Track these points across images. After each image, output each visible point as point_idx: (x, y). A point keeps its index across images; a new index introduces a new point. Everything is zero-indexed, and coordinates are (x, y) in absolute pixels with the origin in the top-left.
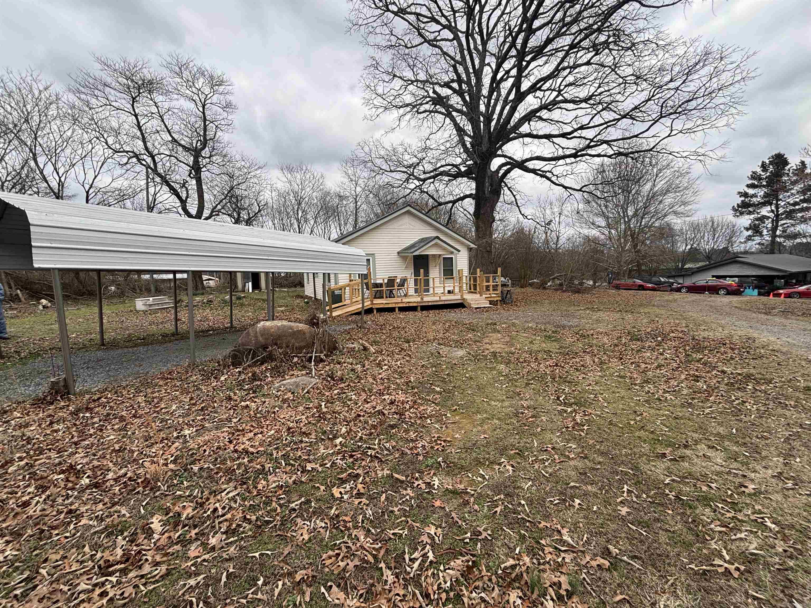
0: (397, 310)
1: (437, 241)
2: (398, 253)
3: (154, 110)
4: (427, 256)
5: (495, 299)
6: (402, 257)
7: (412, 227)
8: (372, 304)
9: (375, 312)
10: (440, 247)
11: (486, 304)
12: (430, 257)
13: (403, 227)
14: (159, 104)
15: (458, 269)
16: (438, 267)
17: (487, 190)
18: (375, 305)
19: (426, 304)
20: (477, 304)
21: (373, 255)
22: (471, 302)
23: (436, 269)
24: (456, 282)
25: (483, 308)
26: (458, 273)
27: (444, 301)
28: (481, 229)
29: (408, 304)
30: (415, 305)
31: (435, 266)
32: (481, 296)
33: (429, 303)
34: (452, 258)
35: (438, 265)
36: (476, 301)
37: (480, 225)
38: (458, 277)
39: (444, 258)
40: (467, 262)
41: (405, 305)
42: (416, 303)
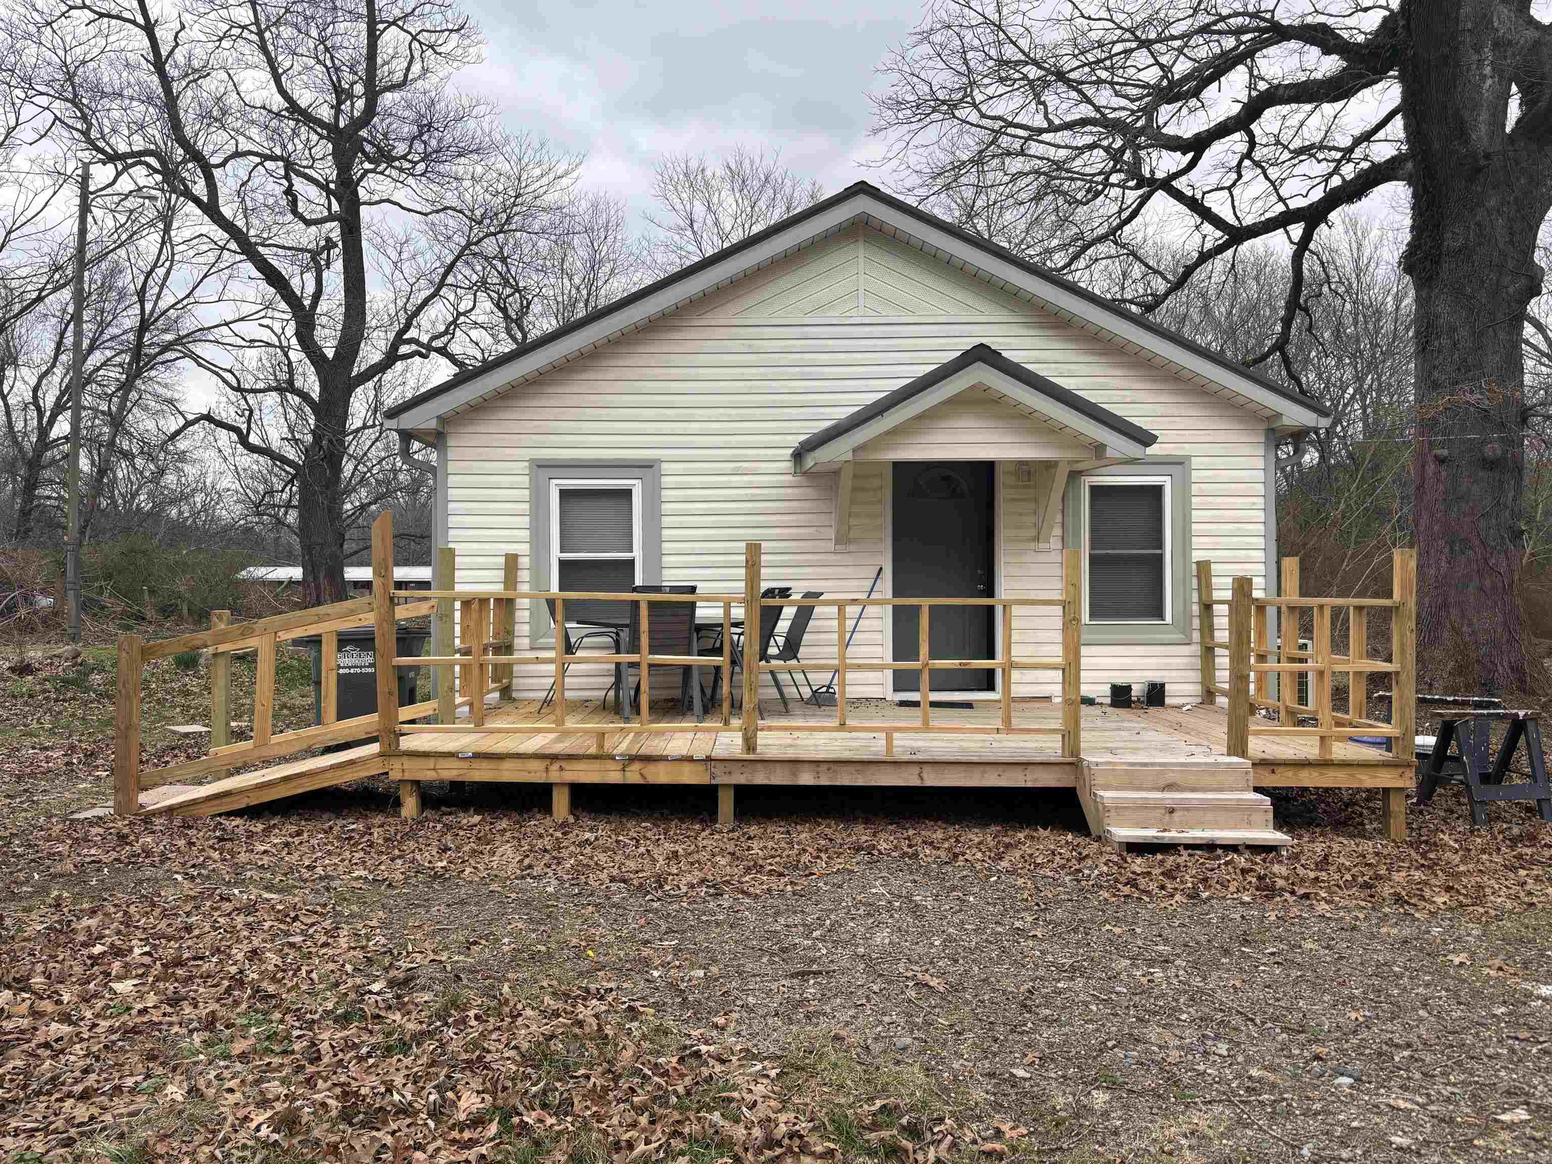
0: (560, 801)
1: (985, 375)
2: (798, 457)
4: (983, 472)
6: (816, 479)
7: (887, 314)
8: (391, 752)
9: (410, 806)
11: (1247, 813)
12: (1001, 479)
13: (834, 315)
15: (1197, 556)
16: (1056, 543)
17: (1484, 116)
18: (405, 759)
19: (779, 778)
20: (1158, 813)
21: (647, 467)
22: (1107, 794)
23: (1042, 558)
24: (1180, 637)
25: (1185, 853)
26: (1195, 582)
27: (916, 770)
28: (1445, 341)
29: (636, 766)
30: (689, 776)
31: (1037, 539)
32: (1238, 746)
33: (795, 775)
34: (1156, 492)
35: (1057, 531)
36: (1170, 787)
37: (1437, 317)
38: (1195, 608)
39: (1097, 492)
40: (1260, 515)
41: (614, 776)
42: (700, 767)
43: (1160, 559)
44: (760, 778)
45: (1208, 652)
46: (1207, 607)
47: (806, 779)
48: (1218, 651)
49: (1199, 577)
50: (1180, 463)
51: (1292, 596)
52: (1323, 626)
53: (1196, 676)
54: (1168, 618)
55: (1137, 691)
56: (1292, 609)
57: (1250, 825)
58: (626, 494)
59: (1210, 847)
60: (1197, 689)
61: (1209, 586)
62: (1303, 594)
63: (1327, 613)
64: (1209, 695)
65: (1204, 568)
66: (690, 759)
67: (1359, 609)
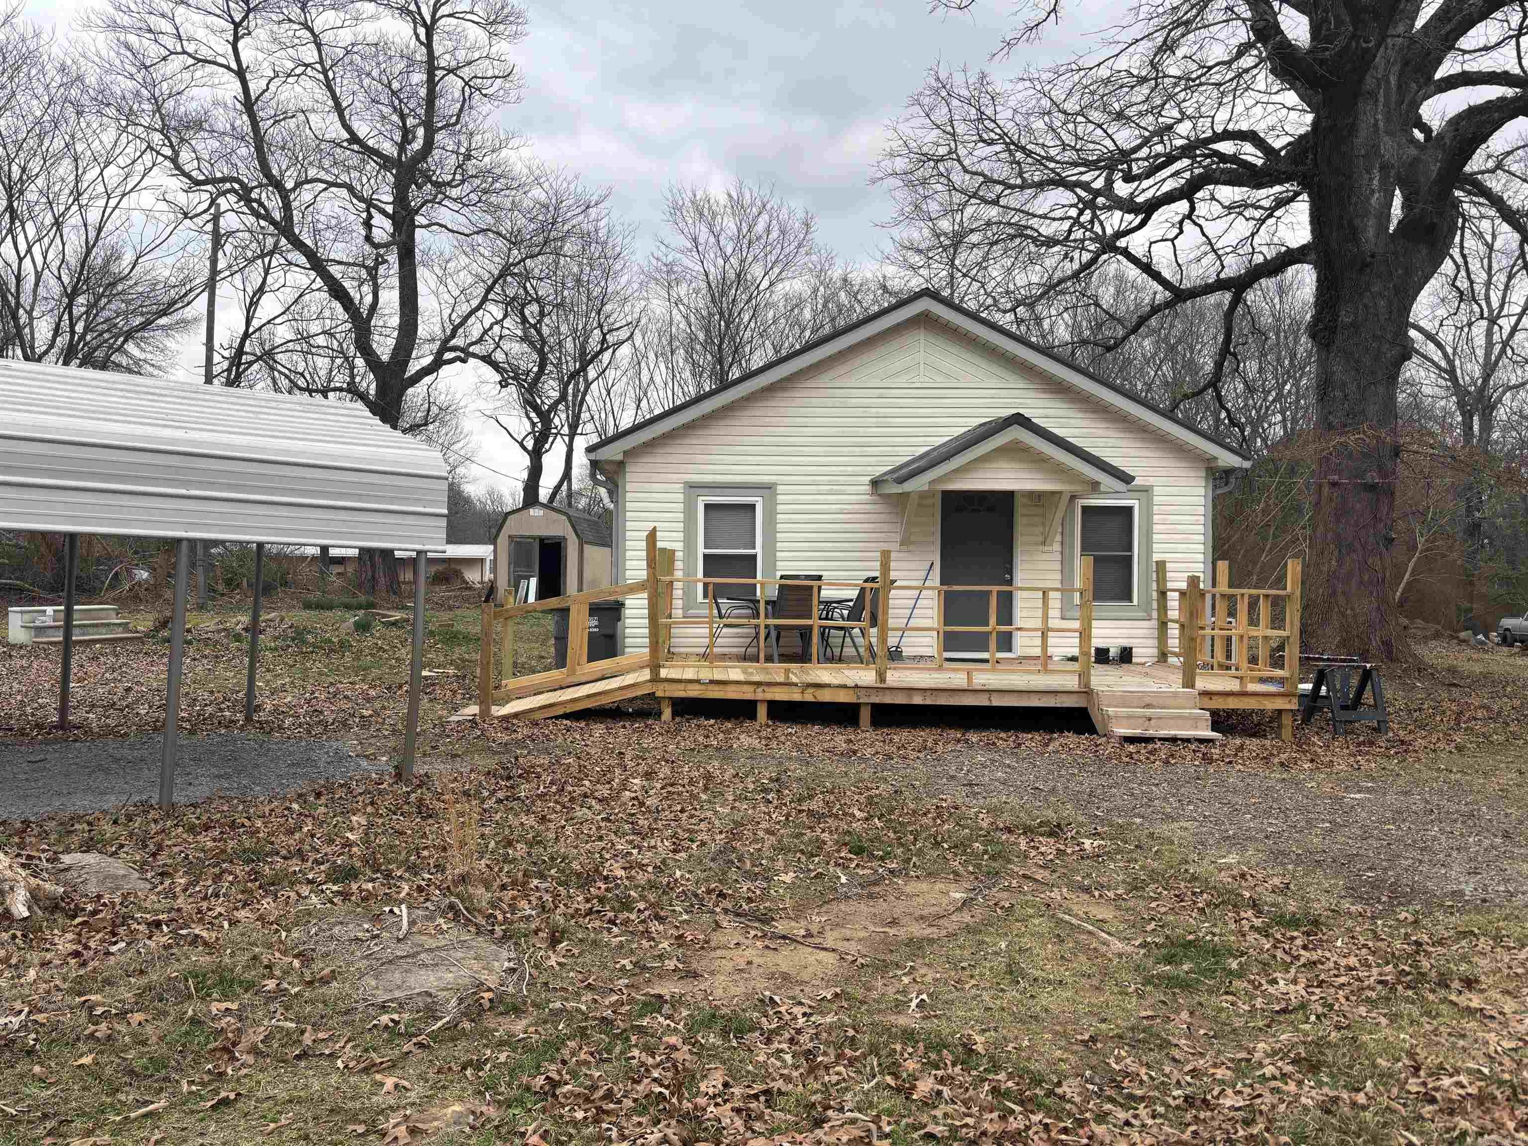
0: (762, 712)
1: (1017, 433)
2: (876, 483)
3: (310, 54)
4: (1009, 496)
5: (1271, 705)
6: (887, 498)
7: (940, 381)
8: (655, 679)
9: (667, 714)
10: (1039, 461)
11: (1195, 721)
12: (1019, 502)
13: (902, 381)
14: (325, 38)
15: (1156, 557)
16: (1057, 547)
17: (1372, 222)
18: (666, 684)
19: (900, 699)
20: (1141, 721)
21: (768, 489)
22: (1111, 710)
23: (1045, 557)
24: (1143, 614)
25: (1159, 744)
26: (1154, 576)
27: (987, 695)
28: (1338, 393)
29: (810, 690)
30: (843, 697)
31: (1044, 543)
32: (1189, 683)
33: (910, 697)
34: (1129, 510)
35: (1058, 538)
36: (1148, 706)
37: (1333, 373)
38: (1155, 595)
39: (1086, 510)
40: (1201, 529)
41: (797, 697)
42: (851, 692)
43: (1130, 558)
44: (888, 699)
45: (1163, 625)
46: (1163, 594)
47: (917, 700)
48: (1170, 625)
49: (1157, 572)
50: (1146, 490)
51: (1223, 587)
52: (1242, 608)
53: (1155, 642)
54: (1135, 602)
55: (1113, 652)
56: (1223, 596)
57: (1196, 728)
58: (752, 507)
59: (1174, 740)
60: (1155, 651)
61: (1165, 580)
62: (1230, 587)
63: (1246, 601)
64: (1163, 656)
65: (1161, 566)
66: (845, 687)
67: (1267, 596)
